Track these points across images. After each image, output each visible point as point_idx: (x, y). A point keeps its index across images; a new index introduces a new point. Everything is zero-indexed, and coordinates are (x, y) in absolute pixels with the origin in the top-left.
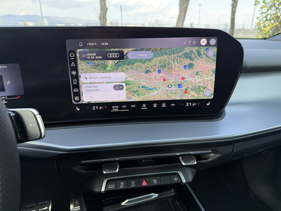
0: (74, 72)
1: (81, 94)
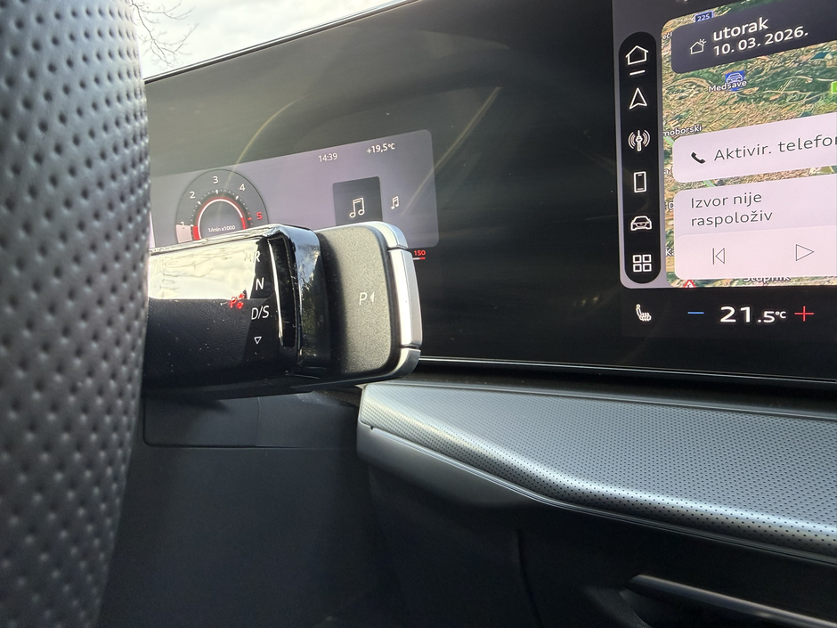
0: (639, 137)
1: (664, 243)
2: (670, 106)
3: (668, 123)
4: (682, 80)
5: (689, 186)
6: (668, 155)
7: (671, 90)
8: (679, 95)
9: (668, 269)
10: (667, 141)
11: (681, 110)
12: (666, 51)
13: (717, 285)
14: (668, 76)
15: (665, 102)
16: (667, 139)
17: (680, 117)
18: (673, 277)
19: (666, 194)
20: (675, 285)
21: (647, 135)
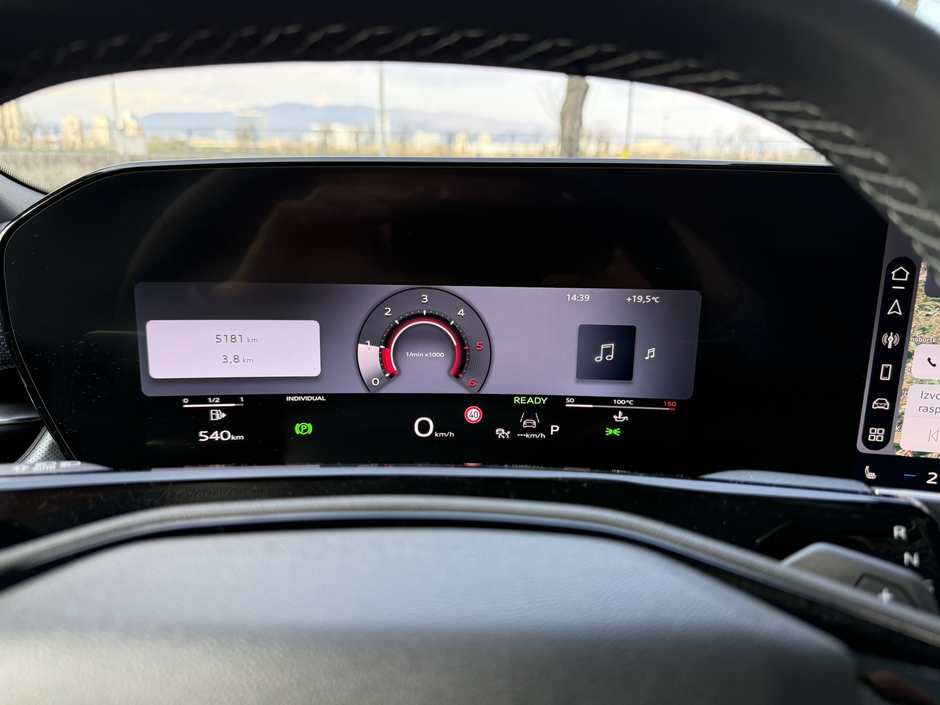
0: (891, 337)
1: (896, 421)
2: (918, 319)
3: (915, 332)
4: (931, 303)
5: (922, 382)
6: (910, 355)
7: (921, 307)
8: (927, 313)
9: (896, 441)
10: (912, 346)
11: (926, 324)
12: (923, 277)
13: (929, 456)
14: (920, 297)
15: (915, 315)
16: (912, 344)
17: (924, 329)
18: (898, 447)
19: (904, 385)
20: (898, 453)
21: (897, 337)
